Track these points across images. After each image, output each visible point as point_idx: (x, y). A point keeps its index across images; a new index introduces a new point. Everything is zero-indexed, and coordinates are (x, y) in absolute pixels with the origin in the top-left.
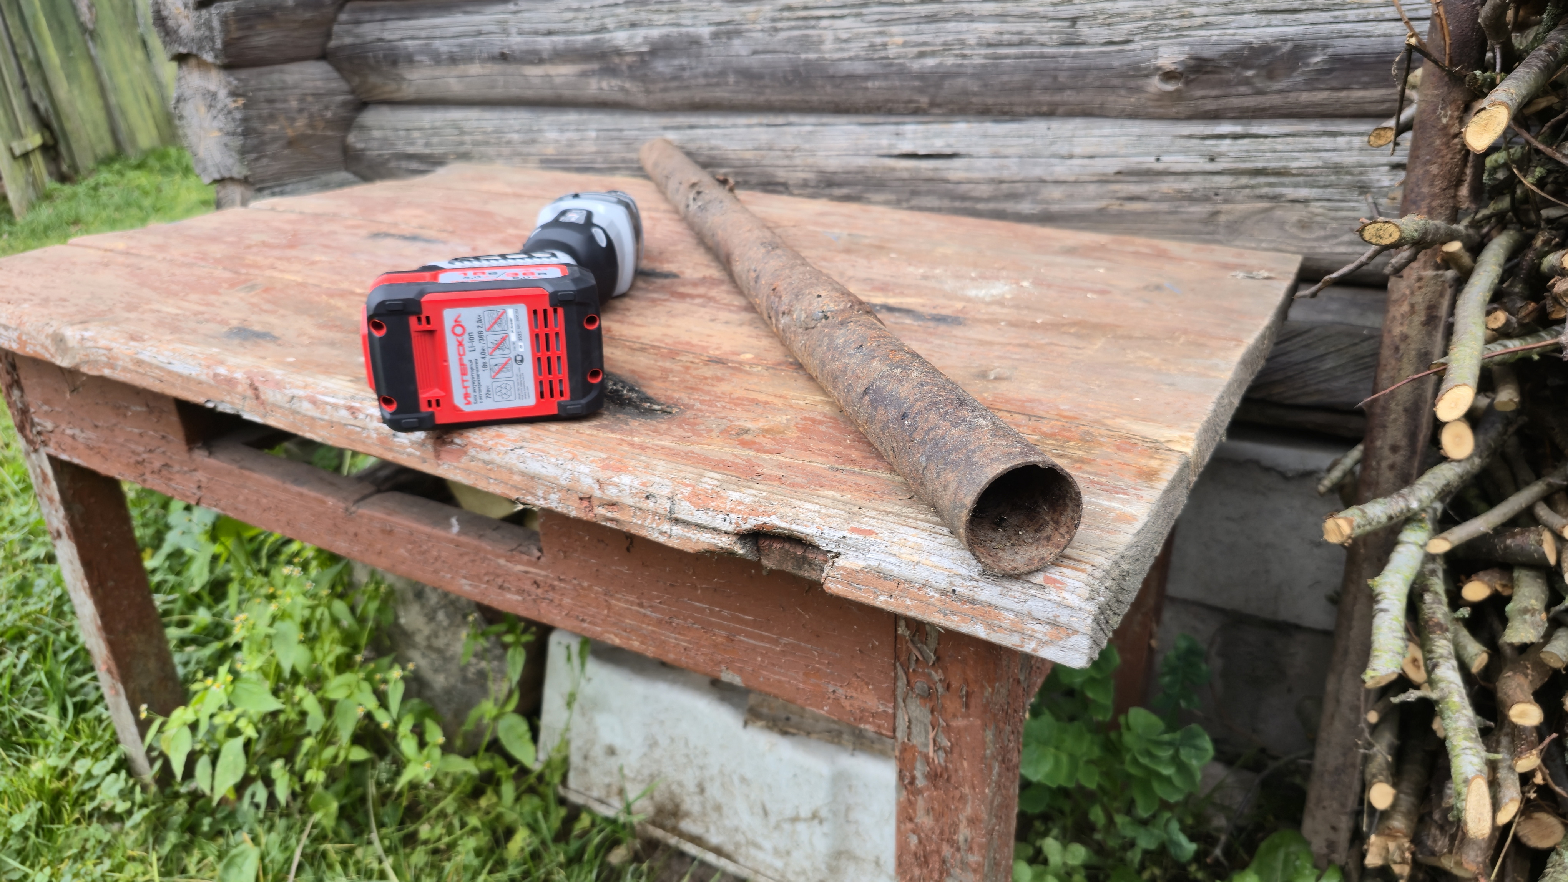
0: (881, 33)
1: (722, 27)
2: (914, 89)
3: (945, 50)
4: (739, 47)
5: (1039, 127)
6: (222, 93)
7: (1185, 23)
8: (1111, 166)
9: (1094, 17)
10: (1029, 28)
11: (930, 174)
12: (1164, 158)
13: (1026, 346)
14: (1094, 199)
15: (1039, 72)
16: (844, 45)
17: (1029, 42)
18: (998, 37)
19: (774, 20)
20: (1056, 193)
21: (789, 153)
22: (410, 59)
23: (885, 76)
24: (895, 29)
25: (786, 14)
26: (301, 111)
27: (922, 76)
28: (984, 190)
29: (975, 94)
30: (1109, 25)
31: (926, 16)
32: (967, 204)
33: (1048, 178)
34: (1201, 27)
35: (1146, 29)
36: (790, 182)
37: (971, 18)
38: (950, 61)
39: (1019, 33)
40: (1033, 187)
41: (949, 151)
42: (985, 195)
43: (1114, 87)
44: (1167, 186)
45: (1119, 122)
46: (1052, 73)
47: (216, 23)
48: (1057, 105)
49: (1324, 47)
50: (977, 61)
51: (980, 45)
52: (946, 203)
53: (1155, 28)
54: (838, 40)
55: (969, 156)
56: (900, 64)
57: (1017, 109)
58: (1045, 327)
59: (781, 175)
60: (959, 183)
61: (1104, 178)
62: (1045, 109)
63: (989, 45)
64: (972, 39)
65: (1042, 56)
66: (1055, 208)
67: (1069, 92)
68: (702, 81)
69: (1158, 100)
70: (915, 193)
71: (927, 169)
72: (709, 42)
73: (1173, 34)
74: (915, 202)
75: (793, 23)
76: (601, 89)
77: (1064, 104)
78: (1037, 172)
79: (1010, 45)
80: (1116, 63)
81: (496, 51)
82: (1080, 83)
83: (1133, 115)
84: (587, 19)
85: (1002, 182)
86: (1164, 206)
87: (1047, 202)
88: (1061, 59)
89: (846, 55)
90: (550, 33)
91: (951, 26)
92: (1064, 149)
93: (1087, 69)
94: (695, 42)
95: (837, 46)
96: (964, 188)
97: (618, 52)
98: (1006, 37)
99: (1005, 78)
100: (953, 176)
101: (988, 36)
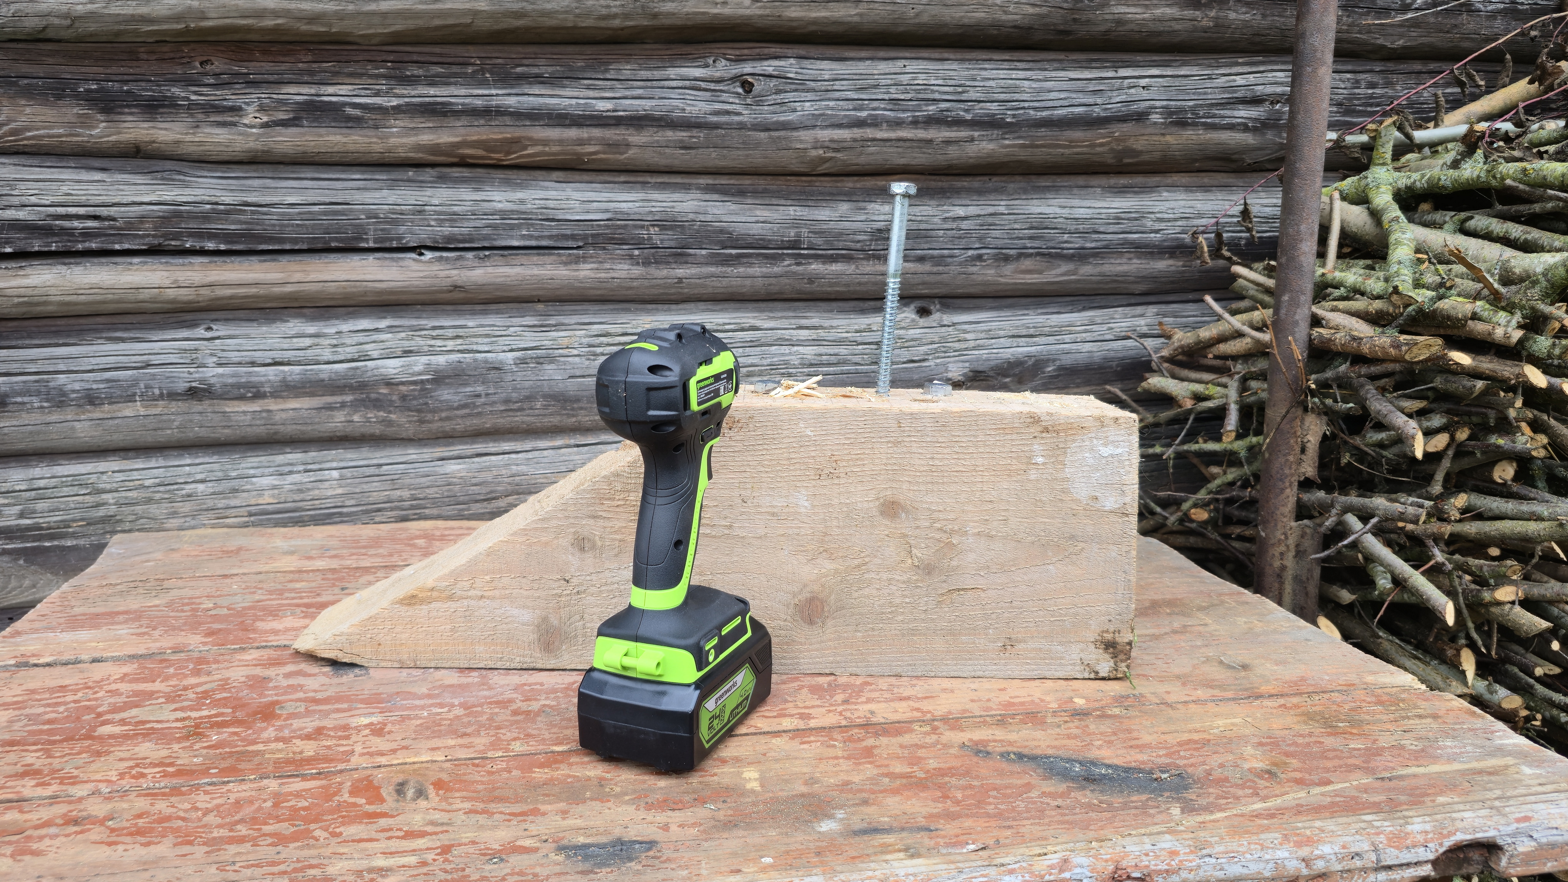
1: (529, 353)
7: (963, 345)
30: (906, 347)
34: (974, 348)
37: (791, 342)
49: (1054, 360)
53: (941, 349)
68: (500, 407)
72: (512, 367)
73: (956, 354)
76: (350, 422)
84: (334, 346)
90: (275, 363)
94: (494, 368)
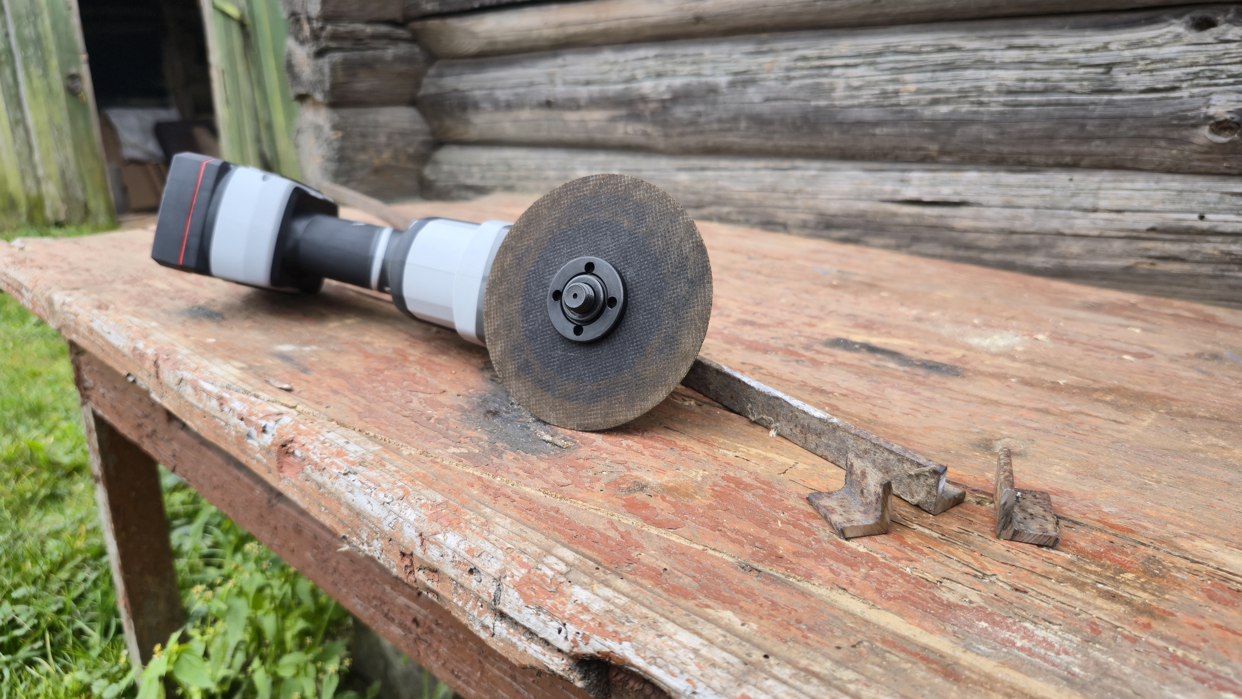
0: (894, 81)
1: (739, 77)
2: (924, 136)
3: (960, 97)
4: (753, 94)
5: (1060, 178)
6: (327, 127)
8: (1144, 221)
9: (1133, 62)
10: (1056, 74)
11: (934, 221)
12: (1208, 216)
13: (1046, 412)
14: (1120, 256)
15: (1064, 120)
16: (855, 93)
17: (1055, 90)
18: (1021, 84)
19: (788, 69)
20: (1076, 247)
21: (791, 195)
22: (476, 106)
23: (895, 123)
24: (908, 77)
25: (800, 64)
26: (388, 145)
27: (933, 123)
28: (993, 240)
29: (990, 142)
30: (1151, 71)
31: (943, 64)
32: (972, 254)
33: (1067, 231)
35: (1196, 75)
36: (789, 223)
37: (991, 65)
38: (965, 108)
39: (1044, 80)
40: (1048, 239)
41: (956, 199)
42: (993, 245)
43: (1153, 138)
44: (1211, 247)
45: (1156, 176)
46: (1080, 121)
47: (327, 70)
48: (1083, 155)
50: (995, 108)
51: (999, 92)
52: (949, 251)
53: (1208, 74)
54: (850, 87)
55: (979, 205)
56: (912, 111)
57: (1037, 159)
58: (1069, 390)
59: (782, 215)
60: (965, 231)
61: (1134, 234)
62: (1068, 159)
63: (1010, 92)
64: (991, 86)
65: (1070, 104)
66: (1072, 263)
67: (1098, 142)
68: (716, 126)
69: (1206, 153)
70: (916, 239)
71: (930, 216)
72: (725, 90)
73: (1231, 80)
74: (915, 248)
75: (805, 72)
76: (626, 133)
77: (1091, 155)
78: (1055, 224)
79: (1033, 92)
80: (1157, 112)
81: (543, 98)
82: (1112, 133)
83: (1173, 170)
84: (621, 71)
85: (1012, 232)
86: (1206, 269)
87: (1064, 257)
88: (1091, 107)
89: (856, 102)
90: (588, 83)
91: (969, 73)
92: (1088, 202)
93: (1122, 118)
94: (713, 90)
95: (848, 93)
96: (970, 236)
97: (644, 99)
98: (1029, 84)
99: (1025, 126)
100: (959, 224)
101: (1009, 83)
